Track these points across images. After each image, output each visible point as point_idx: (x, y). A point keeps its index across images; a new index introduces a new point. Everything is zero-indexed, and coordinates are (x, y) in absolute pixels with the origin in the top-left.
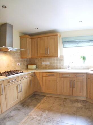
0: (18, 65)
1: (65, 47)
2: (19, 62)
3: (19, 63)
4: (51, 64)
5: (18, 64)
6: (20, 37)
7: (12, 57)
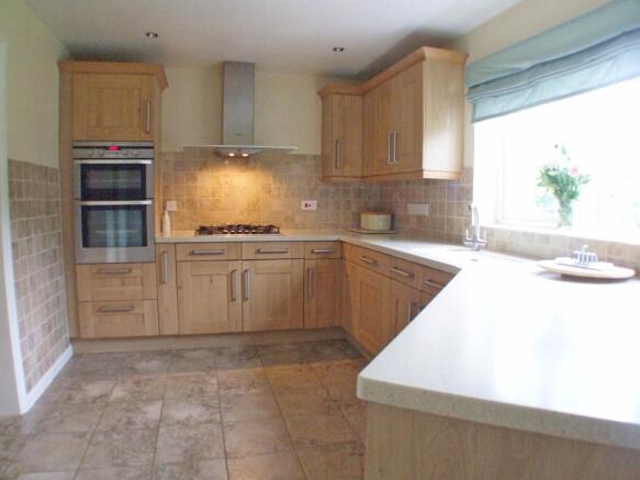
0: (303, 208)
1: (478, 116)
2: (311, 197)
3: (309, 202)
4: (433, 211)
5: (306, 205)
6: (319, 93)
7: (275, 177)
